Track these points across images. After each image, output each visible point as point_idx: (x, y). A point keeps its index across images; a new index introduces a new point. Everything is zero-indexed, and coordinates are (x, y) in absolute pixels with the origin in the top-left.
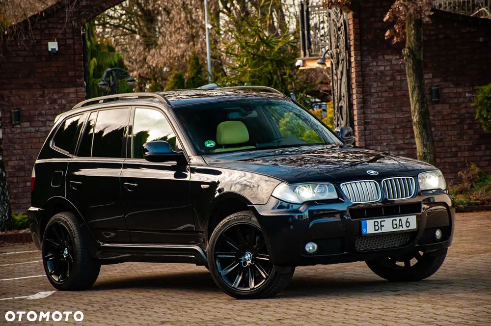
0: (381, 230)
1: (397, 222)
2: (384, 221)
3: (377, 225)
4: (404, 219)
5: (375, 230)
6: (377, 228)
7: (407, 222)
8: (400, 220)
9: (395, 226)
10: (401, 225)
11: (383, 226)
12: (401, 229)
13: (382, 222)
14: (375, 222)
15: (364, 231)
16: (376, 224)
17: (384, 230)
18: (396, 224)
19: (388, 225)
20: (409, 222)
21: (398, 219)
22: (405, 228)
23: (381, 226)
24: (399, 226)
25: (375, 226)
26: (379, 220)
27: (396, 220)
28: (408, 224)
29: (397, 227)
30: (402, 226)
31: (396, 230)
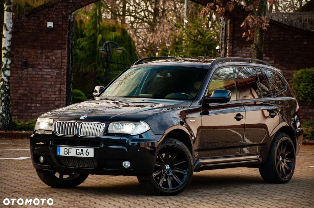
0: (69, 154)
1: (80, 151)
4: (85, 150)
5: (65, 154)
6: (66, 153)
7: (87, 152)
8: (82, 150)
9: (78, 153)
10: (82, 153)
11: (70, 152)
12: (82, 156)
13: (70, 150)
14: (65, 149)
15: (58, 153)
16: (66, 150)
17: (71, 155)
18: (79, 152)
19: (73, 152)
20: (88, 152)
21: (80, 149)
22: (85, 156)
23: (69, 152)
24: (81, 154)
25: (65, 151)
26: (68, 148)
27: (79, 150)
28: (87, 154)
29: (79, 154)
30: (83, 154)
31: (78, 156)
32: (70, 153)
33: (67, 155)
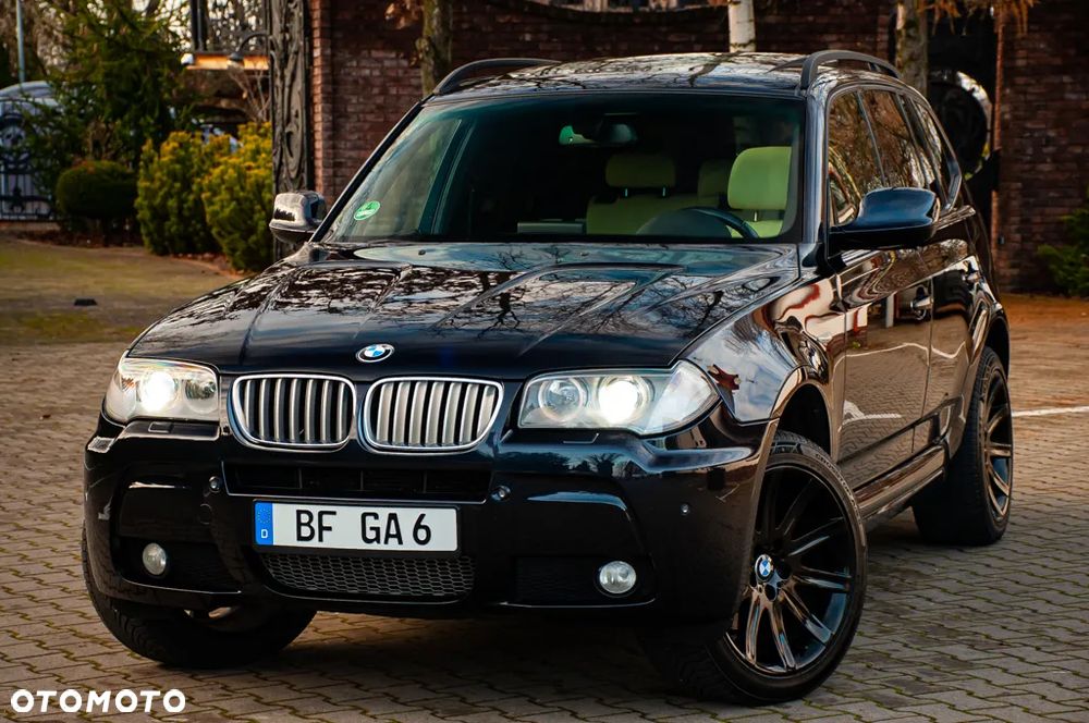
0: (321, 539)
1: (382, 523)
2: (334, 513)
3: (308, 524)
4: (407, 516)
5: (300, 538)
6: (306, 532)
7: (418, 526)
8: (393, 517)
9: (371, 535)
10: (393, 531)
11: (329, 529)
12: (393, 545)
13: (325, 517)
14: (299, 513)
15: (262, 536)
16: (305, 518)
17: (331, 541)
18: (377, 530)
19: (345, 527)
20: (427, 528)
21: (384, 512)
22: (409, 545)
23: (322, 528)
24: (388, 536)
25: (299, 524)
26: (315, 510)
27: (376, 516)
28: (422, 534)
29: (377, 539)
30: (398, 536)
31: (374, 546)
32: (325, 533)
33: (314, 543)
